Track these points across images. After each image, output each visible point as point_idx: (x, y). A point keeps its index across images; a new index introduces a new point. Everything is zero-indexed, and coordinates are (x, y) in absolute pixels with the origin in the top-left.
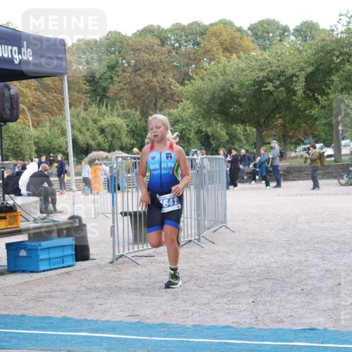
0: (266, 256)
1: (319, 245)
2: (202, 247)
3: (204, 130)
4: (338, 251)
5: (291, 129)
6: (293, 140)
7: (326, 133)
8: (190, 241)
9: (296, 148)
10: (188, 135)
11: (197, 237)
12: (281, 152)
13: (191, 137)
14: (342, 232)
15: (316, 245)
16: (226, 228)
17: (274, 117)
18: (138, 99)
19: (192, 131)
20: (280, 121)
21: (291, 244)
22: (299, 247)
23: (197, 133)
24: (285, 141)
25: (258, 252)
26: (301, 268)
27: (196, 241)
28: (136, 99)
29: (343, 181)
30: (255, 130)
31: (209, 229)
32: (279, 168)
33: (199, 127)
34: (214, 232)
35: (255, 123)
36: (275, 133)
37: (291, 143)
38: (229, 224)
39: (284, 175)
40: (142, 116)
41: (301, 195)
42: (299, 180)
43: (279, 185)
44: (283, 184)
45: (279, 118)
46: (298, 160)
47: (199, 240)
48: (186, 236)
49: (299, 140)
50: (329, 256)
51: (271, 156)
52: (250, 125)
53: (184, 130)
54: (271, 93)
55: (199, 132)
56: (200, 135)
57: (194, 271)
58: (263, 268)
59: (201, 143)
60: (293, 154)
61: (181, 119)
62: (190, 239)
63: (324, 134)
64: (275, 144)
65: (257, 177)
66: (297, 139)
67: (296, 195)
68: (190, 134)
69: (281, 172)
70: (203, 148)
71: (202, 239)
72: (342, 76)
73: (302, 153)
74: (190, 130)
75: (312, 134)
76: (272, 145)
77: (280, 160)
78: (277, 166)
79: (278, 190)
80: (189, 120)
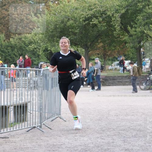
0: (85, 139)
1: (122, 132)
2: (43, 132)
3: (49, 49)
4: (135, 136)
5: (109, 50)
6: (110, 58)
7: (133, 53)
8: (35, 127)
9: (112, 64)
10: (38, 53)
11: (39, 125)
12: (101, 66)
13: (40, 54)
14: (138, 123)
15: (120, 132)
16: (60, 118)
17: (97, 42)
18: (4, 26)
19: (41, 50)
20: (101, 44)
21: (103, 131)
22: (108, 133)
23: (44, 51)
24: (105, 58)
25: (80, 136)
26: (109, 147)
27: (39, 127)
28: (2, 26)
29: (142, 87)
30: (84, 50)
31: (48, 119)
32: (100, 77)
33: (46, 47)
34: (52, 121)
35: (84, 45)
36: (98, 53)
37: (109, 60)
38: (62, 115)
39: (103, 82)
40: (6, 38)
41: (114, 96)
42: (113, 85)
43: (99, 89)
44: (102, 88)
45: (100, 42)
46: (113, 71)
47: (40, 127)
48: (31, 124)
49: (114, 57)
50: (128, 139)
51: (96, 69)
52: (81, 47)
53: (35, 48)
54: (95, 25)
55: (46, 50)
56: (46, 53)
57: (36, 148)
58: (83, 147)
59: (47, 58)
60: (110, 67)
61: (33, 41)
62: (34, 126)
63: (131, 54)
64: (97, 60)
65: (85, 83)
66: (113, 57)
67: (110, 96)
68: (39, 52)
69: (101, 80)
70: (48, 61)
71: (43, 126)
72: (144, 16)
73: (116, 67)
74: (39, 49)
75: (124, 54)
76: (96, 61)
77: (101, 72)
78: (99, 76)
79: (99, 92)
80: (39, 42)
